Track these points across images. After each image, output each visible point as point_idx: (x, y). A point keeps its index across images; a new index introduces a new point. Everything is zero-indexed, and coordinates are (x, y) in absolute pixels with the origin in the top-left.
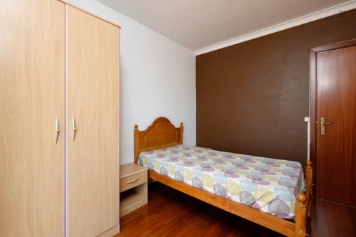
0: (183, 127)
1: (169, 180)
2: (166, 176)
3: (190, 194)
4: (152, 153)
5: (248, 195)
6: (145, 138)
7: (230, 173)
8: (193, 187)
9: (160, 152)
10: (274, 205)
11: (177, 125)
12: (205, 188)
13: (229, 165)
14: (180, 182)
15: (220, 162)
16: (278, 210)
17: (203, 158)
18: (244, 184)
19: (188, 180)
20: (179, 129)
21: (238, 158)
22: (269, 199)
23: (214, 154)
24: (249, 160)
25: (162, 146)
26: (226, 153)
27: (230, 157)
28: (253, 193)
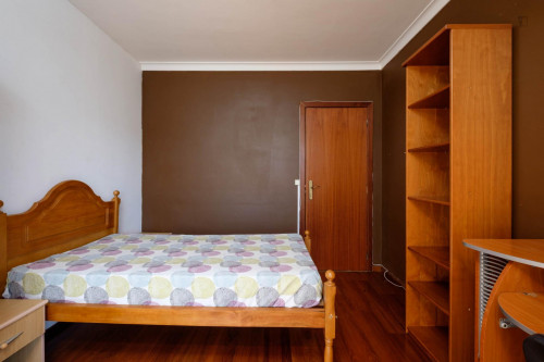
0: (119, 201)
1: (115, 309)
2: (105, 304)
3: (169, 322)
4: (51, 264)
5: (270, 290)
6: (27, 230)
7: (195, 266)
8: (173, 307)
9: (71, 256)
10: (301, 295)
11: (107, 197)
12: (198, 301)
13: (191, 254)
14: (142, 306)
15: (175, 252)
16: (306, 298)
17: (145, 251)
18: (263, 277)
19: (159, 297)
20: (111, 205)
21: (202, 241)
22: (295, 287)
23: (162, 241)
24: (218, 241)
25: (74, 243)
26: (182, 236)
27: (190, 242)
28: (276, 287)
